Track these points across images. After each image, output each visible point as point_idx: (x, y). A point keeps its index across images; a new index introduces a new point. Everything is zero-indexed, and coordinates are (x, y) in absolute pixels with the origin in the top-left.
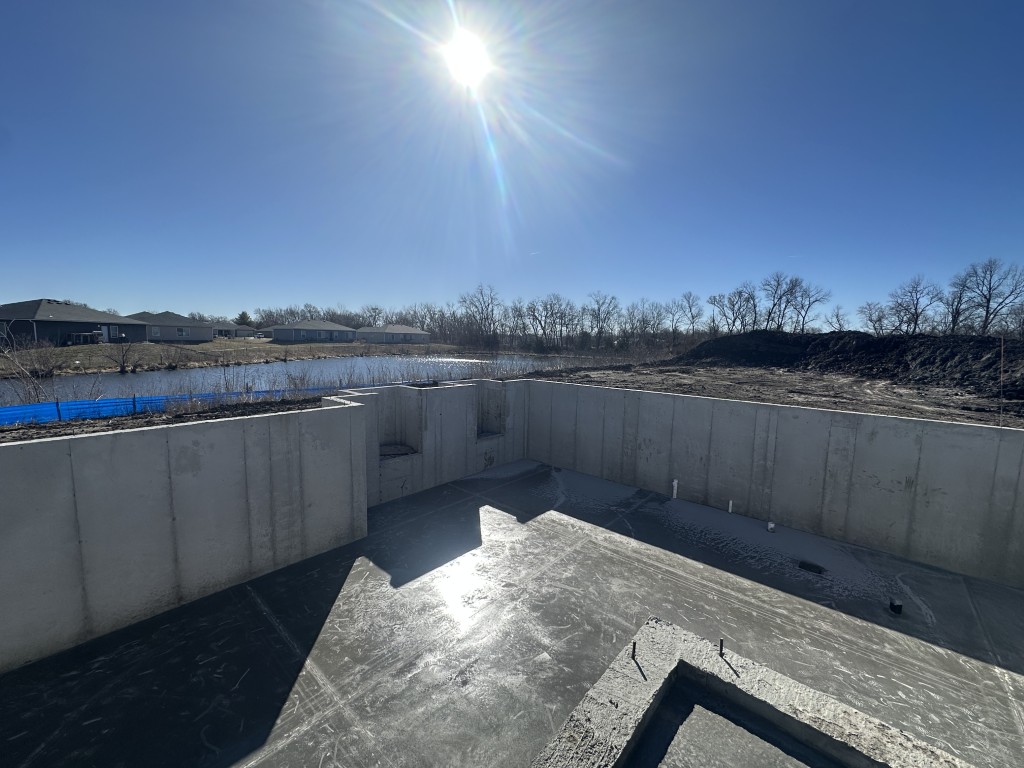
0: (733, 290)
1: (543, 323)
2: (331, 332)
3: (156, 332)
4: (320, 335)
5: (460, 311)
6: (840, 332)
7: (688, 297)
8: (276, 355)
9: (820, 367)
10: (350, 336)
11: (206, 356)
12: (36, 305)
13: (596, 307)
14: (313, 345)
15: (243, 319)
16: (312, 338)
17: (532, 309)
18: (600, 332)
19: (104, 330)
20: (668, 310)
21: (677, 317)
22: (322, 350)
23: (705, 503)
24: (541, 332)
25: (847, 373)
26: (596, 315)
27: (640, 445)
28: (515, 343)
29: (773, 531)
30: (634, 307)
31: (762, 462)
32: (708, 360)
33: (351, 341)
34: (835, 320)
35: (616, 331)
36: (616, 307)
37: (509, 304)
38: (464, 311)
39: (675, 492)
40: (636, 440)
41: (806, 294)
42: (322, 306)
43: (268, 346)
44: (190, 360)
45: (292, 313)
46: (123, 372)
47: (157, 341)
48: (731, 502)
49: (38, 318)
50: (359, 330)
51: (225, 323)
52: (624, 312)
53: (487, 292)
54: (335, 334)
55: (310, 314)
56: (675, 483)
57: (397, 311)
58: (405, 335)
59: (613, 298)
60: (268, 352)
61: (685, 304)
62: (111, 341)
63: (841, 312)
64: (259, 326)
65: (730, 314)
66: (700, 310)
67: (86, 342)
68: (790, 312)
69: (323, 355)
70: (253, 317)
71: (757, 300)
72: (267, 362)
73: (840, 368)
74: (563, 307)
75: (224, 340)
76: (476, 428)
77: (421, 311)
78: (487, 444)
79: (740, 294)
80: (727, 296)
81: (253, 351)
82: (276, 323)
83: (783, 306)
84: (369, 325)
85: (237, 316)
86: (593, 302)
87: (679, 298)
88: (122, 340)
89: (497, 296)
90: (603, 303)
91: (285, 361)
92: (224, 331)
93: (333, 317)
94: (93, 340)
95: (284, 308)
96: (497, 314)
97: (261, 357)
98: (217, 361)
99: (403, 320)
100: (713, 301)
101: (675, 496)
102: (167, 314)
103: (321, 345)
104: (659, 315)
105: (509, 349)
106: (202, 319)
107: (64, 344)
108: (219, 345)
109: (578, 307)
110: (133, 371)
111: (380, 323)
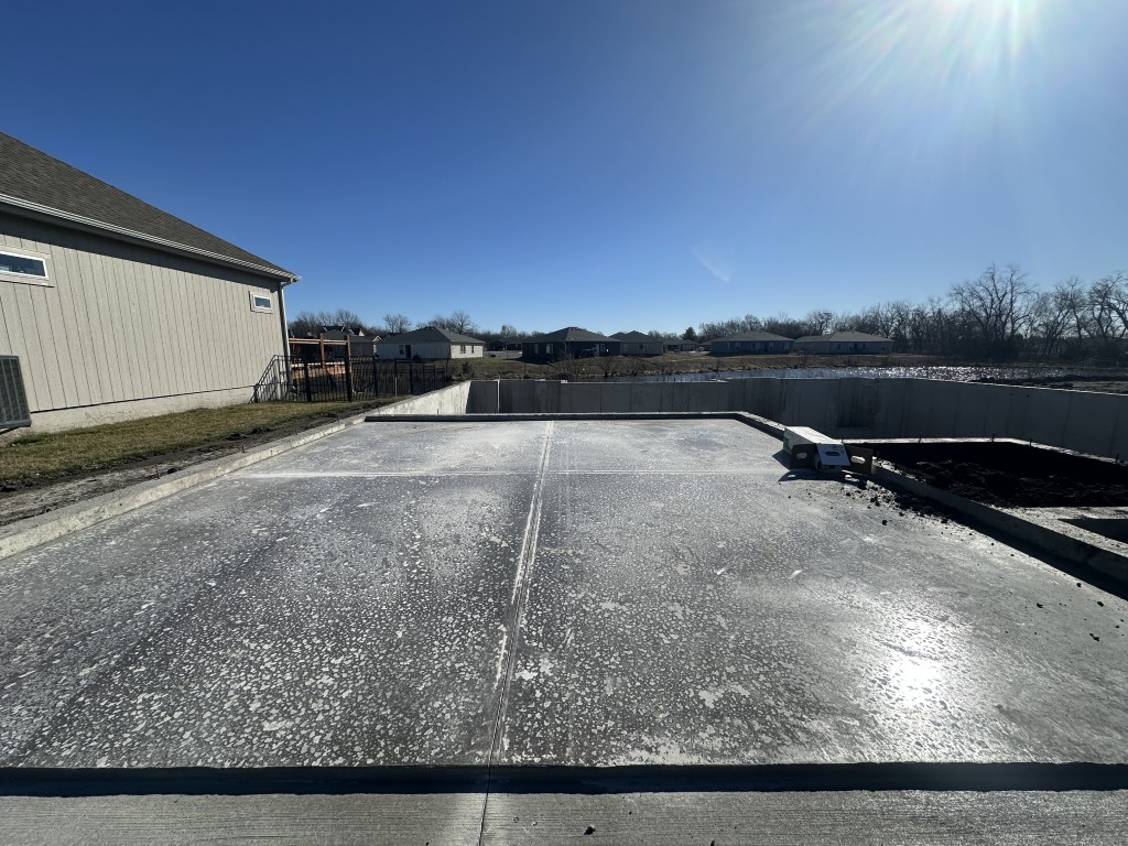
2: (766, 343)
3: (625, 348)
4: (754, 347)
8: (710, 366)
10: (787, 347)
11: (656, 366)
12: (565, 332)
14: (746, 357)
15: (690, 334)
16: (746, 350)
19: (598, 347)
33: (787, 352)
43: (704, 358)
44: (645, 369)
45: (732, 325)
46: (606, 376)
47: (626, 355)
49: (567, 340)
50: (797, 341)
51: (675, 338)
54: (773, 344)
55: (752, 326)
57: (853, 314)
58: (856, 344)
60: (703, 363)
62: (601, 355)
64: (702, 339)
67: (588, 356)
69: (754, 366)
70: (698, 332)
72: (701, 372)
75: (671, 354)
77: (885, 311)
81: (692, 362)
82: (718, 337)
84: (819, 333)
85: (684, 332)
88: (606, 354)
92: (673, 345)
93: (774, 328)
95: (725, 322)
102: (634, 333)
106: (658, 335)
107: (578, 357)
108: (672, 358)
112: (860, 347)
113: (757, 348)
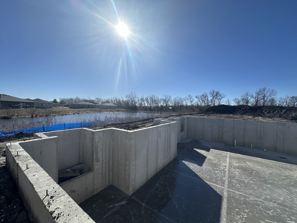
13: (165, 98)
14: (85, 109)
17: (147, 99)
18: (166, 105)
19: (22, 104)
20: (184, 99)
21: (187, 101)
24: (149, 105)
26: (165, 101)
28: (142, 108)
30: (176, 99)
33: (95, 108)
35: (170, 105)
36: (170, 98)
37: (140, 98)
38: (126, 99)
41: (220, 95)
43: (71, 109)
46: (32, 117)
47: (38, 108)
52: (172, 100)
53: (133, 94)
54: (90, 106)
58: (110, 106)
61: (189, 98)
63: (229, 100)
65: (201, 101)
66: (193, 100)
68: (216, 100)
69: (88, 112)
71: (208, 97)
79: (203, 95)
80: (200, 96)
88: (27, 107)
89: (136, 95)
94: (18, 107)
96: (136, 100)
102: (38, 99)
105: (140, 110)
110: (36, 117)
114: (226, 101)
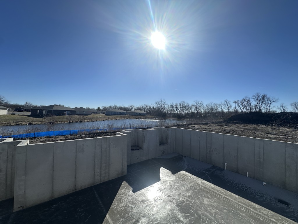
0: (242, 99)
1: (179, 109)
2: (120, 112)
3: (78, 113)
4: (117, 113)
5: (155, 106)
6: (284, 113)
7: (226, 101)
8: (106, 118)
9: (278, 125)
10: (125, 113)
11: (89, 119)
12: (53, 106)
13: (196, 105)
14: (116, 116)
15: (99, 109)
16: (115, 114)
17: (176, 106)
18: (198, 112)
19: (67, 112)
20: (220, 105)
21: (223, 107)
22: (118, 117)
23: (237, 172)
24: (179, 112)
25: (289, 127)
26: (196, 107)
27: (212, 151)
28: (171, 115)
29: (265, 185)
30: (208, 104)
31: (258, 159)
32: (235, 122)
33: (125, 115)
34: (281, 108)
35: (203, 112)
36: (202, 105)
37: (169, 104)
38: (156, 106)
39: (226, 167)
40: (211, 148)
41: (269, 99)
42: (119, 105)
43: (104, 116)
44: (85, 120)
45: (111, 107)
46: (70, 123)
47: (78, 115)
48: (247, 173)
49: (53, 109)
50: (127, 112)
51: (94, 110)
52: (205, 106)
53: (163, 101)
54: (121, 113)
55: (115, 108)
56: (226, 164)
57: (138, 106)
58: (140, 113)
59: (201, 102)
60: (104, 118)
61: (225, 103)
62: (68, 115)
63: (284, 105)
64: (102, 110)
65: (241, 106)
66: (231, 105)
67: (62, 115)
68: (263, 105)
69: (118, 119)
70: (101, 108)
71: (251, 102)
72: (104, 120)
73: (286, 125)
74: (186, 105)
75: (93, 114)
76: (159, 142)
77: (144, 106)
78: (162, 147)
79: (245, 100)
80: (240, 100)
81: (100, 117)
82: (106, 110)
83: (261, 104)
84: (130, 110)
85: (97, 108)
86: (195, 103)
87: (223, 102)
88: (70, 115)
89: (166, 102)
90: (198, 104)
91: (108, 120)
92: (94, 112)
93: (121, 108)
94: (64, 115)
95: (109, 106)
96: (166, 107)
97: (102, 119)
98: (91, 120)
99: (140, 109)
100: (235, 102)
101: (226, 169)
102: (81, 108)
103: (117, 116)
104: (217, 107)
105: (169, 117)
106: (89, 109)
107: (58, 116)
108: (93, 116)
109: (190, 105)
110: (72, 122)
111: (133, 110)
112: (140, 114)
113: (118, 114)
114: (279, 106)
